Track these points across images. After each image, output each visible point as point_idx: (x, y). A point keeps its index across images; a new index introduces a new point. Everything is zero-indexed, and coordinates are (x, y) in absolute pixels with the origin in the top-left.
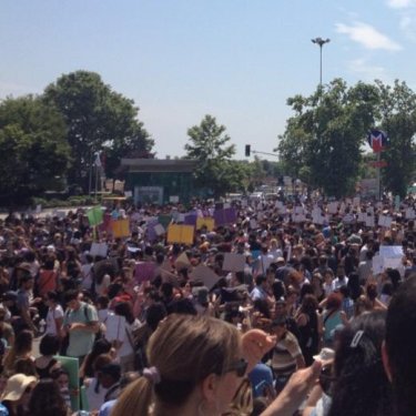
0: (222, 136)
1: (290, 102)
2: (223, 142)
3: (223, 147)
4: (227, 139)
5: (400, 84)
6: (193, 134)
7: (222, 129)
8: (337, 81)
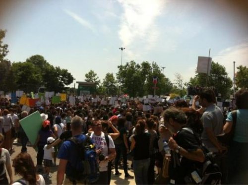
0: (96, 77)
1: (119, 67)
2: (97, 79)
3: (96, 80)
4: (98, 78)
5: (154, 63)
6: (87, 76)
7: (96, 75)
8: (132, 62)
